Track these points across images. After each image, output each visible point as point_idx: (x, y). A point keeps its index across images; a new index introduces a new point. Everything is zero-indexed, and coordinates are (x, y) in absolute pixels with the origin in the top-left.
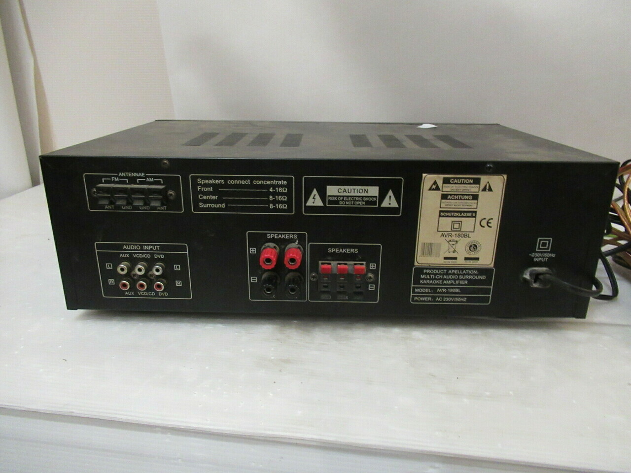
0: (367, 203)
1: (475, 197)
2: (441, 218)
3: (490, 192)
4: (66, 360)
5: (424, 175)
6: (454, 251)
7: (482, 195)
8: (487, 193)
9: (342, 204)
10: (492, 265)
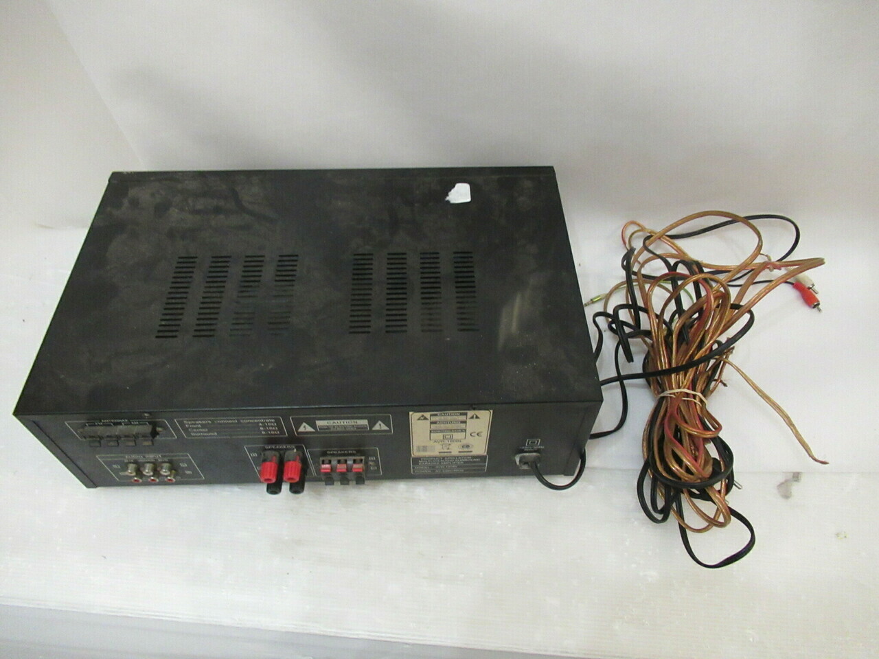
0: (357, 428)
1: (465, 422)
2: (432, 434)
3: (478, 420)
4: (105, 557)
5: (411, 413)
6: (448, 449)
7: (469, 421)
8: (475, 420)
9: (332, 430)
10: (486, 454)
